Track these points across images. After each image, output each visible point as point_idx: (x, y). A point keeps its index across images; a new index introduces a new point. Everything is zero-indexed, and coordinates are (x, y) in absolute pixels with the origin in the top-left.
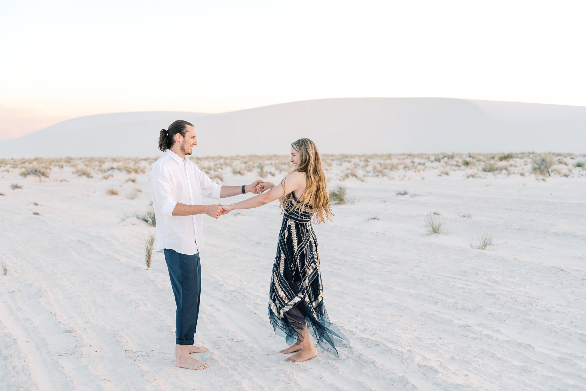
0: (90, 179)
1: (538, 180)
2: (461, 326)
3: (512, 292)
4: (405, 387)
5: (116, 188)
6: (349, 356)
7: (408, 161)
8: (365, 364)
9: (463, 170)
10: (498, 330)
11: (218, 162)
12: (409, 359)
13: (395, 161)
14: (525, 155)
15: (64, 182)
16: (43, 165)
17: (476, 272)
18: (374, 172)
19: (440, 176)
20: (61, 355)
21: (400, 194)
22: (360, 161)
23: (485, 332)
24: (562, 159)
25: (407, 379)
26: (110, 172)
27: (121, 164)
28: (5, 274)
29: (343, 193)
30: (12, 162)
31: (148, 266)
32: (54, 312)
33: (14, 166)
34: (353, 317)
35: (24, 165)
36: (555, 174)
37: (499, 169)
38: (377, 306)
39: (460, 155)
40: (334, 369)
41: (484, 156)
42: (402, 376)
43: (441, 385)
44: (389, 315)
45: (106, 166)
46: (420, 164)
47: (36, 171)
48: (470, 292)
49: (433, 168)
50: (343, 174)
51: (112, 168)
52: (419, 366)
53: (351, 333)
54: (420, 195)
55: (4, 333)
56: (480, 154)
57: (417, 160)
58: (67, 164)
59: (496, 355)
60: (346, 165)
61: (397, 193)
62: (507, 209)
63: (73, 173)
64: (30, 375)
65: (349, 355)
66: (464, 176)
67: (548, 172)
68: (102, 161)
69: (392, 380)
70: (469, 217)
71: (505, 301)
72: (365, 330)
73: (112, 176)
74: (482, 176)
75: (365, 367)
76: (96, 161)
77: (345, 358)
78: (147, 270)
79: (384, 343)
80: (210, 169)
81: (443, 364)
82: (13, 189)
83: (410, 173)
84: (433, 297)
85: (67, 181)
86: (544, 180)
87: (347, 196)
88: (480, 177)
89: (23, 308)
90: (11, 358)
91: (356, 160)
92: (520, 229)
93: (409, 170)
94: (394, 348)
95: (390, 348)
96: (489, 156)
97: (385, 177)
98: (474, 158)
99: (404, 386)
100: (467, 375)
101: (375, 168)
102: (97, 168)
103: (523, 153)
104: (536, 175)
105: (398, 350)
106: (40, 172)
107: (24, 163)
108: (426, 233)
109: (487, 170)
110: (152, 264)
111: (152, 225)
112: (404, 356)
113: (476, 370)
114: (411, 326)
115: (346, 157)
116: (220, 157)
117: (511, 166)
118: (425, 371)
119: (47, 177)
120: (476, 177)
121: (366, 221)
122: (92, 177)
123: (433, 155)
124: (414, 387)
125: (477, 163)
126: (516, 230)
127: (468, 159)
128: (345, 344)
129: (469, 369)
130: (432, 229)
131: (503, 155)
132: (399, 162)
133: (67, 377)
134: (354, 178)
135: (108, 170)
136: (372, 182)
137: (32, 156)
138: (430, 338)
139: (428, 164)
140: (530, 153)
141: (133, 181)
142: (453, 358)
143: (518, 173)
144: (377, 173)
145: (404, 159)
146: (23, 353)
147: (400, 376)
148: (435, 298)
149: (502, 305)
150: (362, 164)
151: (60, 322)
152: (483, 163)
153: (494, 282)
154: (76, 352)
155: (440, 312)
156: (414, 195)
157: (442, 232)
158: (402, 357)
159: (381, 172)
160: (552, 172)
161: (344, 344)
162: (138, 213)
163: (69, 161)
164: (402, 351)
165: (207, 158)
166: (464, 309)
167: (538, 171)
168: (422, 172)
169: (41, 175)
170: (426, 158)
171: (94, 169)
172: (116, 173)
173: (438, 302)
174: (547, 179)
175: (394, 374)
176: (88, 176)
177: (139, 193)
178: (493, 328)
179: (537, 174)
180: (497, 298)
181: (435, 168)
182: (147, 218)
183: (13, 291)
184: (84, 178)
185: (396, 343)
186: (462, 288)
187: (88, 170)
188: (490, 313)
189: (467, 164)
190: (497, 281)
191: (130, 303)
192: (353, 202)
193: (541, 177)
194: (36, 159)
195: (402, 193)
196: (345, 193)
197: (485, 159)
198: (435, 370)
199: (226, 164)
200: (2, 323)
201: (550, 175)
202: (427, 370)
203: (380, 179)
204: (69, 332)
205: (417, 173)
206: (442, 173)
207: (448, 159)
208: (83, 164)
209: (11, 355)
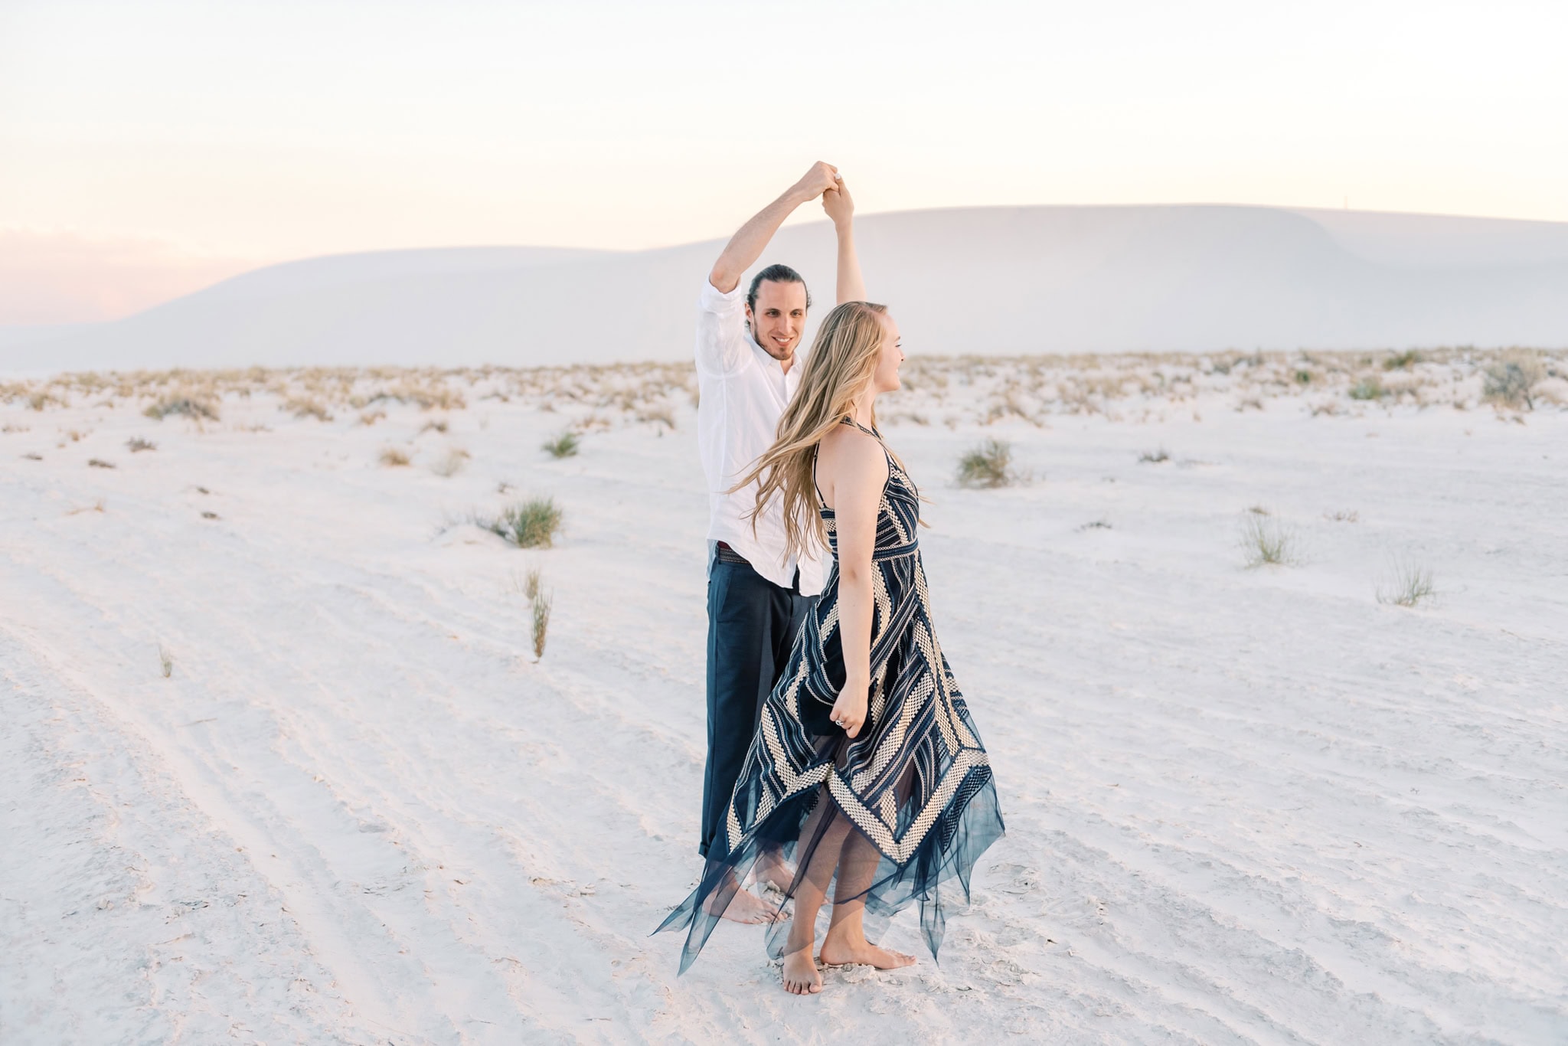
0: (327, 425)
1: (1502, 419)
2: (1408, 812)
3: (1521, 720)
4: (1307, 979)
5: (401, 448)
6: (1135, 896)
7: (1144, 372)
8: (1183, 917)
9: (1296, 395)
10: (1509, 823)
11: (648, 377)
12: (1301, 902)
13: (1109, 372)
14: (1448, 354)
15: (260, 434)
16: (196, 388)
17: (1413, 667)
18: (1066, 402)
19: (1240, 410)
20: (368, 891)
21: (1148, 458)
22: (1019, 372)
23: (1478, 829)
24: (1552, 364)
25: (1308, 958)
26: (376, 406)
27: (395, 384)
28: (168, 675)
29: (1003, 458)
30: (114, 379)
31: (539, 652)
32: (320, 777)
33: (124, 392)
34: (1112, 790)
35: (145, 389)
36: (1544, 403)
37: (1393, 391)
38: (1166, 760)
39: (1279, 357)
40: (1101, 931)
41: (1340, 356)
42: (1294, 950)
43: (1407, 975)
44: (1204, 782)
45: (362, 388)
46: (1178, 379)
47: (187, 404)
48: (1408, 721)
49: (1216, 389)
50: (984, 408)
51: (381, 396)
52: (1332, 922)
53: (1123, 831)
54: (1202, 463)
55: (208, 834)
56: (1330, 353)
57: (1168, 371)
58: (257, 385)
59: (1522, 892)
60: (984, 384)
61: (1142, 456)
62: (1443, 498)
63: (280, 408)
64: (305, 946)
65: (1135, 892)
66: (1302, 410)
67: (1526, 398)
68: (346, 378)
69: (1267, 960)
70: (1353, 519)
71: (1510, 745)
72: (1157, 823)
73: (383, 416)
74: (1353, 411)
75: (1185, 923)
76: (329, 378)
77: (1124, 899)
78: (536, 665)
79: (1223, 860)
80: (632, 395)
81: (1393, 917)
82: (134, 451)
83: (1160, 404)
84: (1311, 735)
85: (269, 430)
86: (1519, 420)
87: (1013, 466)
88: (1346, 413)
89: (235, 766)
90: (246, 902)
91: (1008, 370)
92: (1498, 551)
93: (1155, 394)
94: (1252, 873)
95: (1242, 875)
96: (1357, 358)
97: (1096, 416)
98: (1316, 362)
99: (1305, 975)
100: (1463, 948)
101: (1062, 390)
102: (338, 395)
103: (1442, 350)
104: (1495, 406)
105: (1265, 880)
106: (196, 407)
107: (145, 383)
108: (1245, 563)
109: (1361, 394)
110: (547, 649)
111: (518, 544)
112: (1284, 895)
113: (1481, 933)
114: (1269, 811)
115: (979, 361)
116: (651, 366)
117: (1422, 382)
118: (1350, 936)
119: (215, 418)
120: (1337, 413)
121: (1077, 531)
122: (331, 419)
123: (1206, 355)
124: (1332, 979)
125: (1329, 377)
126: (1489, 553)
127: (1302, 366)
128: (1118, 862)
129: (1461, 930)
130: (1260, 553)
131: (1391, 356)
132: (1121, 374)
133: (401, 952)
134: (1016, 417)
135: (372, 400)
136: (1064, 426)
137: (164, 366)
138: (1332, 846)
139: (1200, 380)
140: (1462, 350)
141: (441, 428)
142: (1409, 900)
143: (1447, 402)
144: (1075, 405)
145: (1133, 366)
146: (271, 885)
147: (1287, 948)
148: (1318, 736)
149: (1504, 756)
150: (1026, 380)
151: (344, 803)
152: (1345, 378)
153: (1466, 694)
154: (409, 883)
155: (1338, 775)
156: (1189, 462)
157: (1288, 561)
158: (1281, 897)
159: (1082, 401)
160: (1535, 397)
161: (1115, 863)
162: (479, 515)
163: (260, 376)
164: (1277, 882)
165: (617, 368)
166: (1403, 766)
167: (1502, 395)
168: (1189, 401)
169: (199, 414)
170: (1189, 365)
171: (331, 397)
172: (392, 407)
173: (1328, 748)
174: (1528, 418)
175: (1270, 943)
176: (321, 415)
177: (465, 461)
178: (1496, 817)
179: (1499, 404)
180: (1486, 737)
181: (1221, 391)
182: (504, 525)
183: (199, 722)
184: (311, 420)
185: (1252, 860)
186: (1384, 710)
187: (318, 400)
188: (1477, 778)
189: (1304, 378)
190: (1475, 692)
191: (513, 751)
192: (1029, 480)
193: (1509, 413)
194: (175, 373)
195: (1155, 456)
196: (1008, 459)
197: (1346, 366)
198: (1380, 935)
199: (673, 384)
200: (196, 806)
201: (1531, 407)
202: (1355, 932)
203: (1084, 419)
204: (375, 829)
205: (1178, 403)
206: (1245, 402)
207: (1250, 365)
208: (301, 384)
209: (244, 892)
